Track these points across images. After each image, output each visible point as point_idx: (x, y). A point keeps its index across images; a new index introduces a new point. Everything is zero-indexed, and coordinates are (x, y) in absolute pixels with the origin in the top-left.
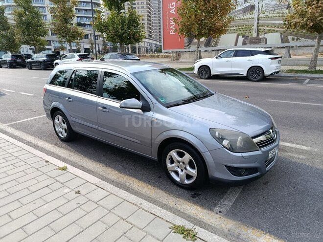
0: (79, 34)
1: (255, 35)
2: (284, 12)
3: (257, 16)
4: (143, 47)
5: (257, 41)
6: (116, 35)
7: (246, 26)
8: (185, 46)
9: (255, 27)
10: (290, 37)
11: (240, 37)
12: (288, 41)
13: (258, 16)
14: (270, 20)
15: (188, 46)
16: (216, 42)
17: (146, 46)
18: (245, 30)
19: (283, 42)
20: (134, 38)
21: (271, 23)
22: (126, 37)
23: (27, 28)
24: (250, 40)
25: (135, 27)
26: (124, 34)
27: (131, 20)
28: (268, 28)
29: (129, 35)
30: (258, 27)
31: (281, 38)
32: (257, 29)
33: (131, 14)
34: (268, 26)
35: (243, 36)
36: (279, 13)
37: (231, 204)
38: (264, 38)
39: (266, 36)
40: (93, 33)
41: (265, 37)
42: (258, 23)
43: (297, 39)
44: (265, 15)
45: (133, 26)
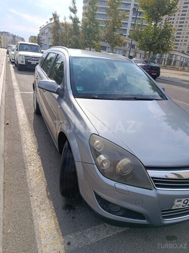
0: (121, 42)
4: (178, 61)
6: (147, 44)
17: (182, 60)
20: (162, 48)
22: (155, 46)
23: (88, 34)
25: (166, 39)
26: (154, 43)
27: (165, 32)
29: (158, 45)
33: (166, 26)
37: (94, 240)
40: (131, 42)
45: (165, 37)
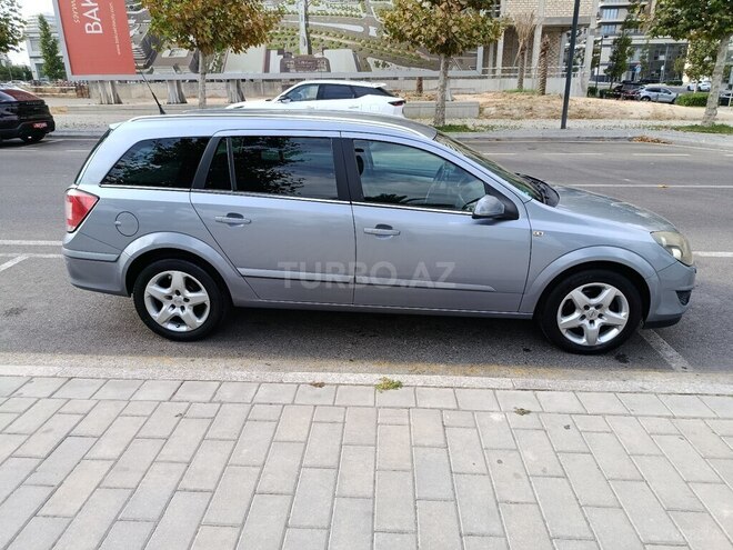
1: (304, 51)
2: (355, 7)
3: (303, 9)
5: (312, 64)
7: (283, 28)
8: (138, 68)
9: (302, 33)
10: (371, 61)
11: (274, 53)
12: (368, 68)
13: (306, 9)
14: (329, 22)
15: (146, 67)
16: (218, 62)
18: (282, 37)
19: (359, 70)
21: (334, 29)
24: (296, 63)
28: (328, 38)
30: (307, 33)
31: (356, 60)
32: (308, 37)
34: (327, 34)
35: (280, 52)
36: (346, 9)
38: (323, 58)
39: (327, 53)
41: (325, 56)
42: (307, 26)
43: (384, 65)
44: (319, 8)
